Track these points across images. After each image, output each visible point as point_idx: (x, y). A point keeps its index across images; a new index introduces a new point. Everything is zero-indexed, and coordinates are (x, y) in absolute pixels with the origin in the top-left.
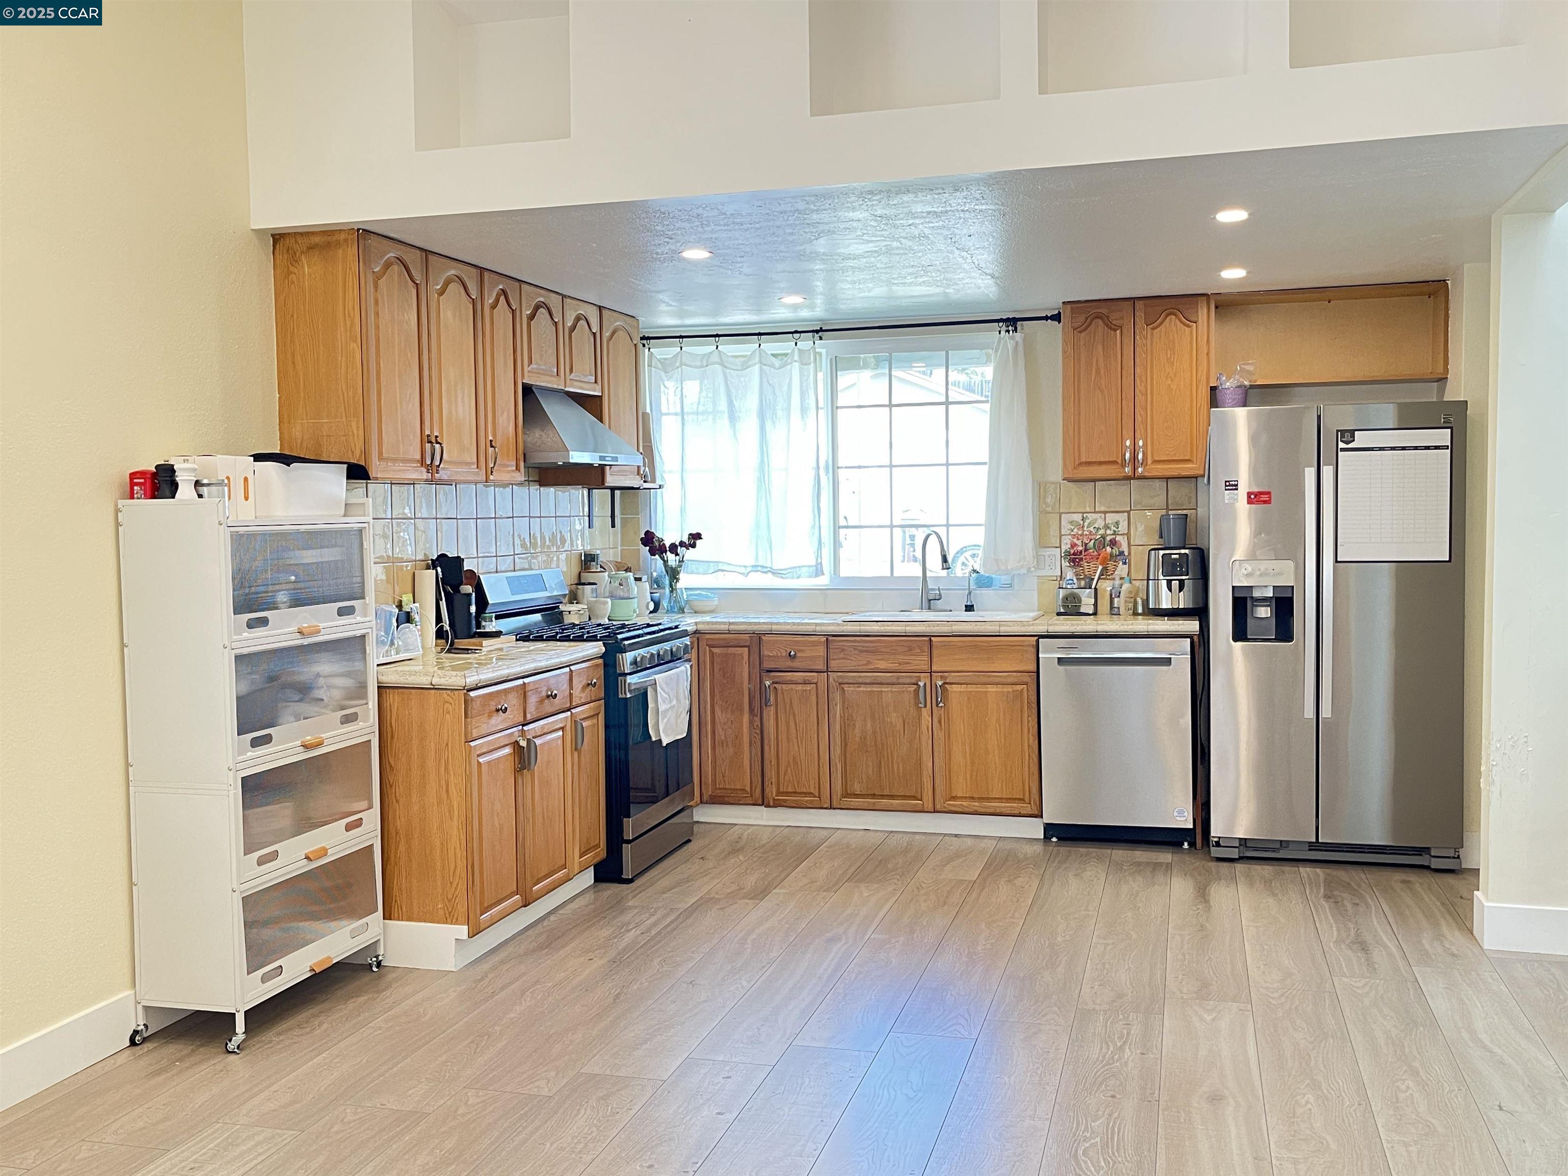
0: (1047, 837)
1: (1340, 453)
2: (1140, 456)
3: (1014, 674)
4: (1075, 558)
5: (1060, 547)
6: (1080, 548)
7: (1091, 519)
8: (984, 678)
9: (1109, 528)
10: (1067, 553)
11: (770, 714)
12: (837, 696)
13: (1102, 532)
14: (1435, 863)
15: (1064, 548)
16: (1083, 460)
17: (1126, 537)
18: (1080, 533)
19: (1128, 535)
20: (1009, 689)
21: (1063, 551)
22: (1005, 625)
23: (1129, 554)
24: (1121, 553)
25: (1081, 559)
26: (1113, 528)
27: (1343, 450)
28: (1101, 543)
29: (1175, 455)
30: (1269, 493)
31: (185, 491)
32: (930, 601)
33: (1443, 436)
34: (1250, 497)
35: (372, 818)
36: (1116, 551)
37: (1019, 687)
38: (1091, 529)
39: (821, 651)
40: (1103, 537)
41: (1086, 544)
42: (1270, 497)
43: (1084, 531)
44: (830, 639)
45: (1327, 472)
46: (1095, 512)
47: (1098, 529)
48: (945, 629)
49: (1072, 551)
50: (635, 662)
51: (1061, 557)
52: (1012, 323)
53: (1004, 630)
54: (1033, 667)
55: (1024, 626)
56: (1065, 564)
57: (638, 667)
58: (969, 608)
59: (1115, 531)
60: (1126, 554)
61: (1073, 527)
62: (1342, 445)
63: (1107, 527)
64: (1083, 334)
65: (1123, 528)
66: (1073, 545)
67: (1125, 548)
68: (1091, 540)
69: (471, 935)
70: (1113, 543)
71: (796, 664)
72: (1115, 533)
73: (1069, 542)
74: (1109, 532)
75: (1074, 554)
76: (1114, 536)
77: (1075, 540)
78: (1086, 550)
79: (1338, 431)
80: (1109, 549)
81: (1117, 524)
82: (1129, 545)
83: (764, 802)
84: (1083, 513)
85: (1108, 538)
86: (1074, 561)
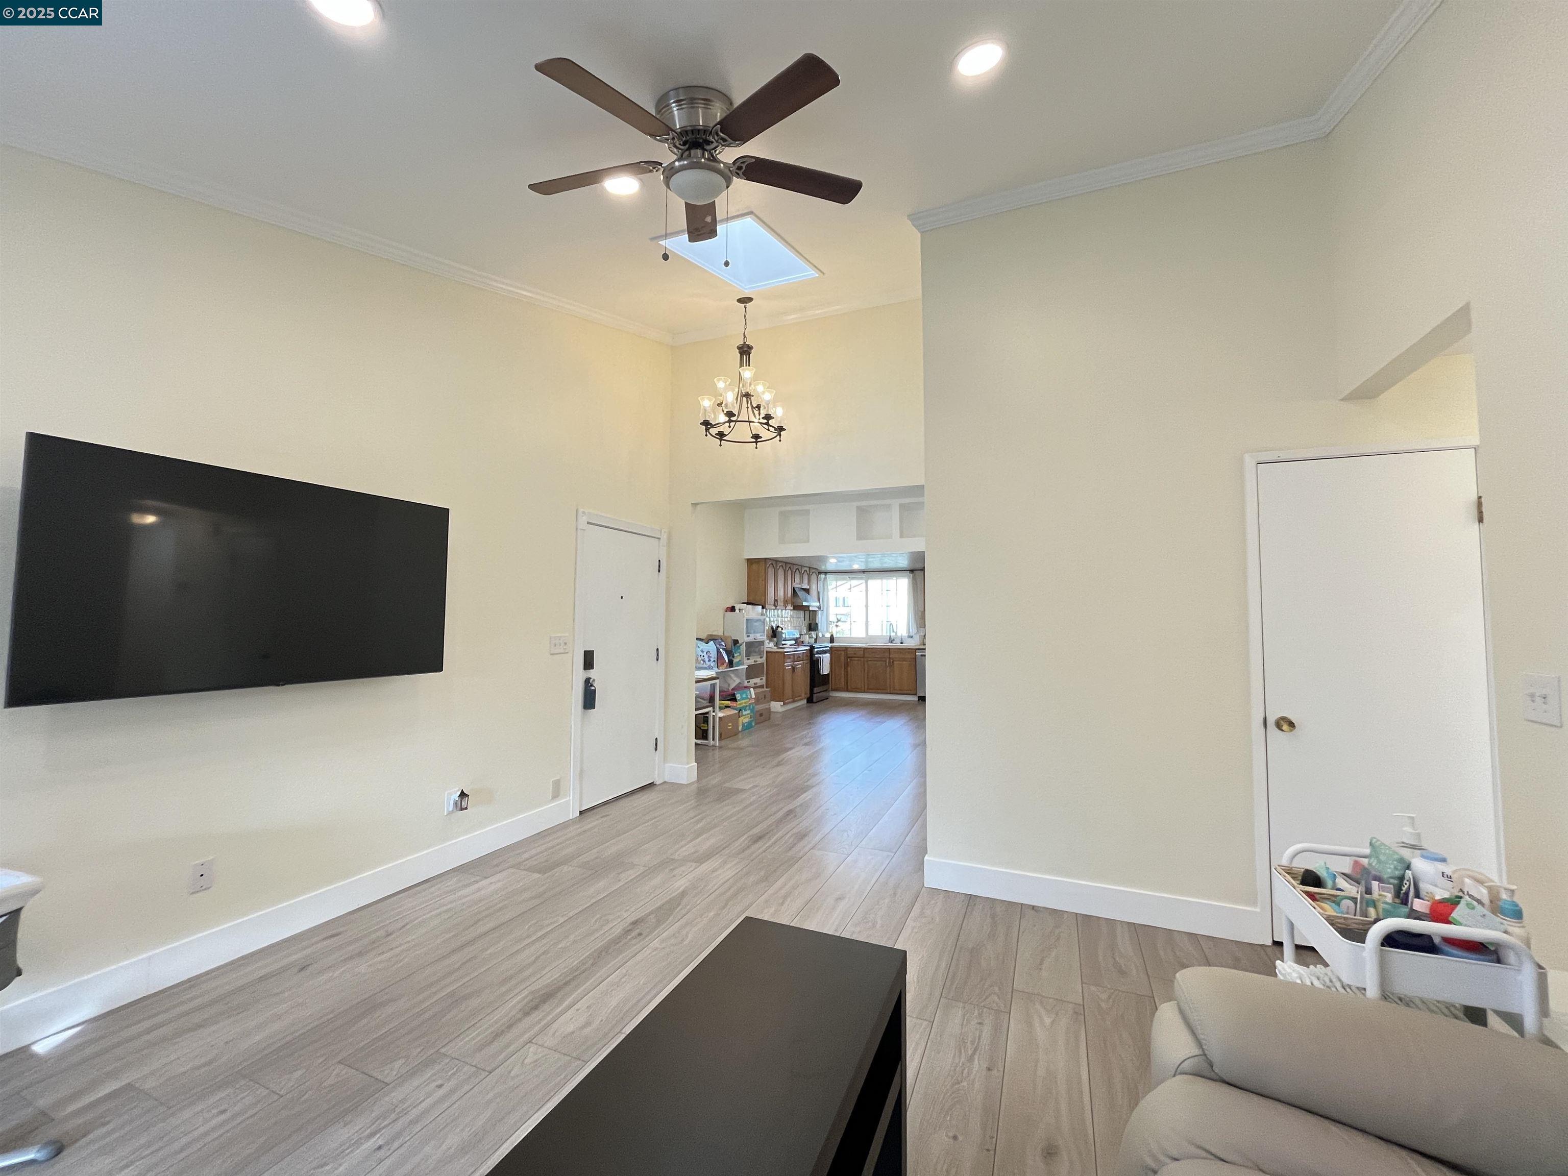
0: (919, 700)
3: (909, 659)
8: (904, 660)
11: (849, 669)
12: (866, 663)
20: (908, 663)
31: (737, 611)
32: (891, 641)
35: (764, 678)
39: (862, 652)
44: (865, 649)
48: (892, 647)
50: (817, 651)
52: (912, 571)
54: (914, 657)
57: (818, 653)
58: (902, 643)
69: (784, 704)
71: (855, 656)
83: (847, 690)
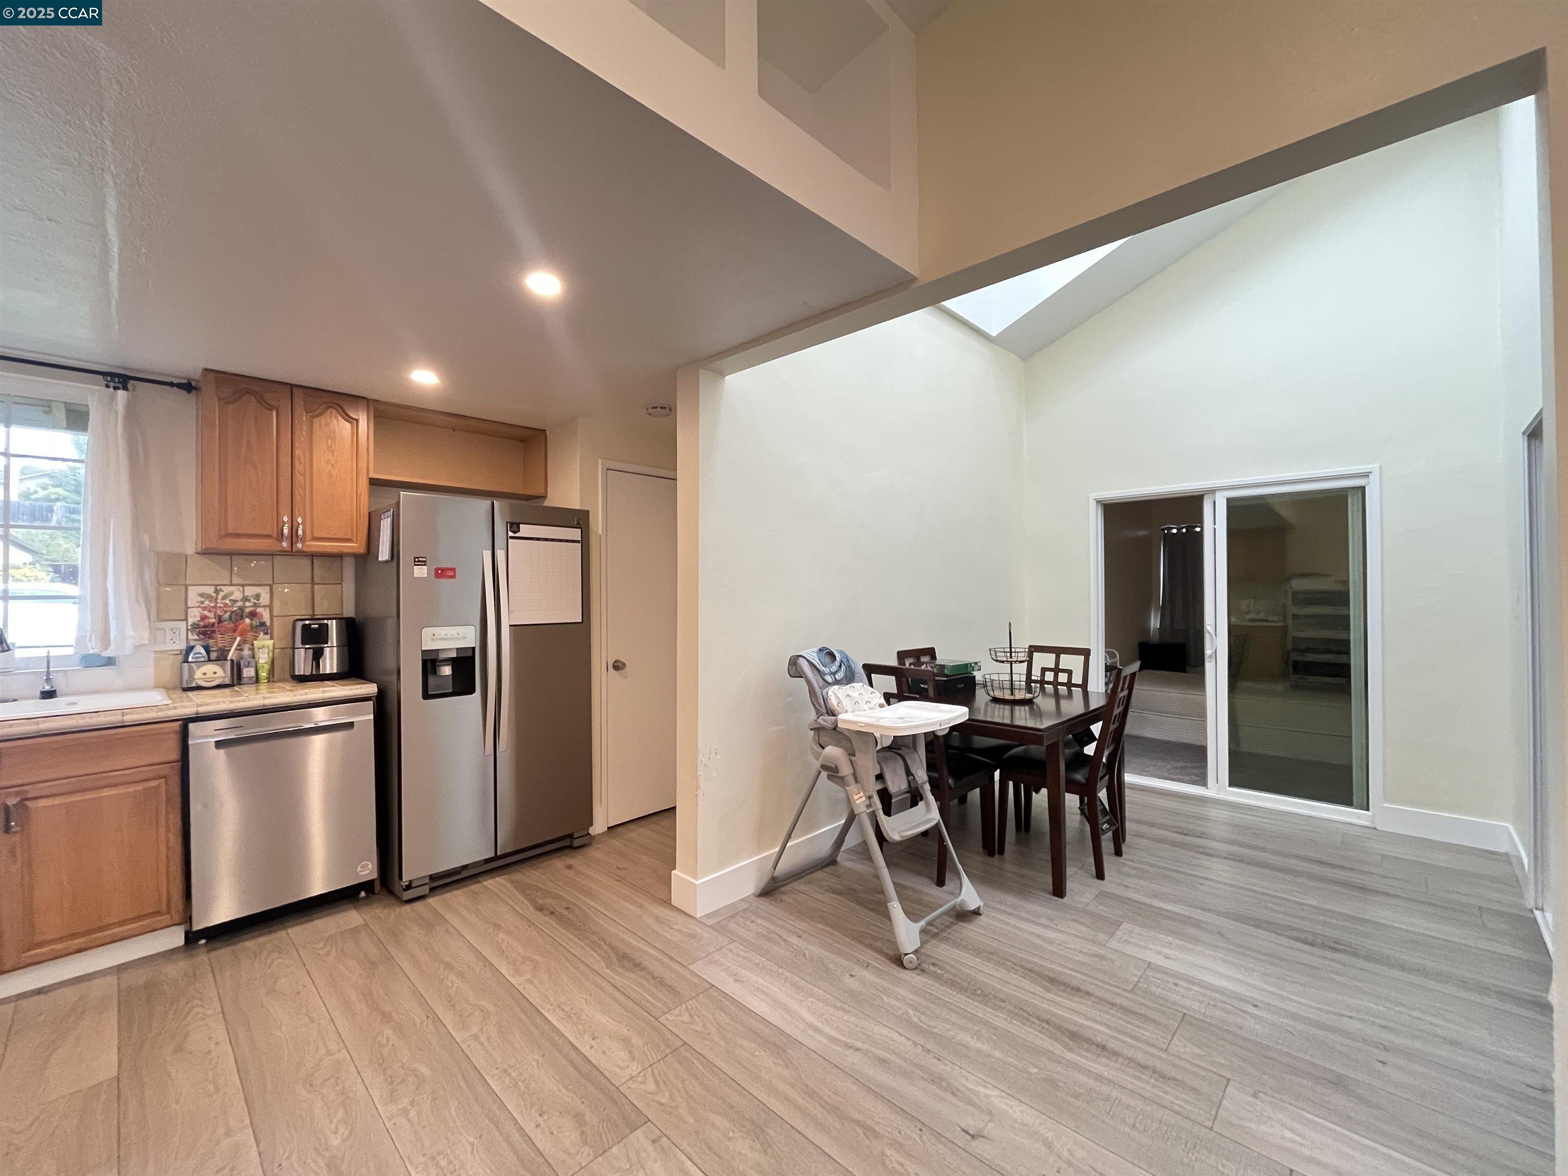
1: (510, 540)
2: (300, 532)
3: (147, 768)
4: (205, 631)
5: (186, 620)
6: (213, 620)
7: (226, 591)
8: (94, 782)
9: (249, 600)
10: (195, 626)
13: (240, 604)
14: (576, 843)
15: (191, 620)
16: (230, 530)
17: (268, 609)
18: (213, 605)
19: (270, 607)
20: (139, 787)
21: (190, 624)
22: (132, 713)
23: (272, 624)
24: (263, 624)
25: (214, 632)
26: (253, 600)
27: (512, 538)
28: (239, 615)
29: (336, 534)
30: (453, 570)
33: (576, 534)
34: (437, 572)
36: (256, 622)
37: (154, 783)
38: (227, 601)
40: (241, 609)
41: (220, 617)
42: (455, 573)
43: (217, 603)
45: (500, 554)
46: (231, 585)
47: (235, 601)
49: (202, 624)
51: (188, 630)
52: (122, 379)
53: (129, 718)
54: (175, 755)
55: (161, 710)
56: (193, 637)
58: (49, 694)
59: (255, 603)
60: (268, 624)
61: (203, 600)
62: (510, 534)
63: (246, 599)
64: (231, 407)
65: (265, 599)
66: (204, 618)
67: (266, 618)
68: (226, 612)
70: (253, 615)
72: (255, 605)
73: (198, 614)
74: (247, 604)
75: (205, 626)
76: (254, 608)
77: (206, 613)
78: (220, 620)
79: (507, 523)
80: (248, 621)
81: (258, 597)
82: (272, 616)
84: (216, 585)
85: (247, 610)
86: (204, 633)
